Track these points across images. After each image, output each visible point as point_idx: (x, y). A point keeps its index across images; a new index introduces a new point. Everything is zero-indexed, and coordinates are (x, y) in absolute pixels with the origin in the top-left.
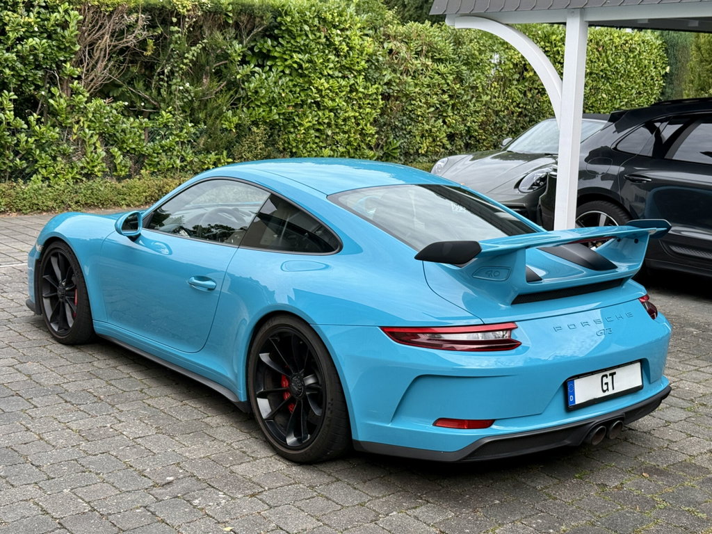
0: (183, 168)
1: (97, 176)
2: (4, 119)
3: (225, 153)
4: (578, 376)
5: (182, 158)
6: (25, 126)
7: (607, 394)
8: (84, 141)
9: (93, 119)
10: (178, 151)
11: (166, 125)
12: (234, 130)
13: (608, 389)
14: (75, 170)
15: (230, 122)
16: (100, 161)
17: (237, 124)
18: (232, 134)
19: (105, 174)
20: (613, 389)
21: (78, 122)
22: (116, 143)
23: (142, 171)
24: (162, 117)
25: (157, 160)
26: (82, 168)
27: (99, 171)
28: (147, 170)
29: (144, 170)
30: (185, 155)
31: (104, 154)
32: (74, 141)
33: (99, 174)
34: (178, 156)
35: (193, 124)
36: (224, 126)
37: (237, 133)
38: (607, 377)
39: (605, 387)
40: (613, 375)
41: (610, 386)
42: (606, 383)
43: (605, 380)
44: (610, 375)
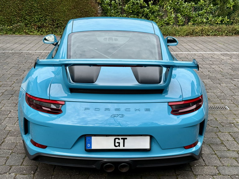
0: (206, 23)
1: (171, 24)
2: (139, 2)
3: (226, 17)
4: (95, 135)
5: (207, 19)
6: (147, 5)
7: (118, 148)
8: (167, 12)
9: (172, 3)
10: (205, 16)
11: (201, 5)
12: (232, 8)
13: (119, 146)
14: (163, 22)
15: (231, 4)
16: (172, 19)
17: (233, 5)
18: (231, 9)
19: (174, 24)
20: (124, 146)
21: (166, 4)
22: (180, 12)
23: (189, 23)
24: (201, 2)
25: (196, 19)
26: (166, 21)
27: (172, 22)
28: (191, 23)
29: (190, 23)
30: (209, 17)
31: (174, 16)
32: (164, 11)
33: (172, 24)
34: (205, 18)
35: (213, 5)
36: (228, 6)
37: (233, 9)
38: (119, 139)
39: (117, 144)
40: (124, 139)
41: (122, 144)
42: (117, 143)
43: (117, 140)
44: (122, 139)
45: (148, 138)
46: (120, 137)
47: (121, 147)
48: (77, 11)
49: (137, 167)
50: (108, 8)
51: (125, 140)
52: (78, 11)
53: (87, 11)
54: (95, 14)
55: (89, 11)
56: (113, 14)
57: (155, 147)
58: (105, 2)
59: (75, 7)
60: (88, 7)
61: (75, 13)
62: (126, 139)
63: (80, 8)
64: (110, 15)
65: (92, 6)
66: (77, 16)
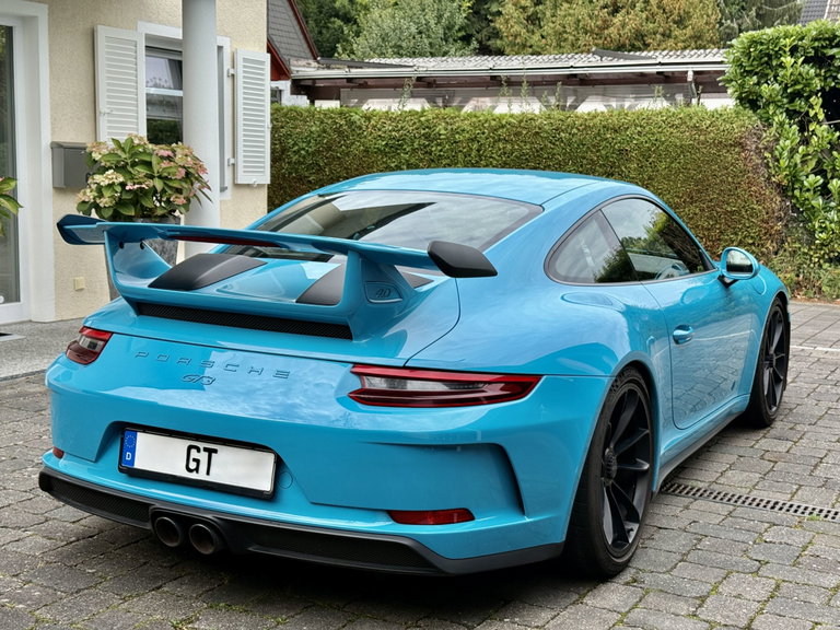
4: (146, 429)
7: (193, 476)
13: (197, 470)
20: (208, 473)
38: (199, 450)
39: (193, 465)
40: (211, 452)
41: (203, 467)
42: (194, 460)
43: (194, 454)
44: (205, 449)
45: (270, 458)
46: (202, 445)
47: (201, 476)
48: (697, 211)
49: (250, 549)
50: (813, 202)
51: (213, 455)
52: (702, 210)
53: (732, 213)
54: (763, 221)
55: (739, 212)
56: (833, 225)
57: (289, 491)
58: (806, 183)
59: (692, 198)
60: (738, 197)
61: (692, 218)
62: (216, 451)
63: (711, 201)
64: (821, 227)
65: (751, 195)
66: (697, 227)
